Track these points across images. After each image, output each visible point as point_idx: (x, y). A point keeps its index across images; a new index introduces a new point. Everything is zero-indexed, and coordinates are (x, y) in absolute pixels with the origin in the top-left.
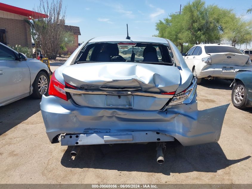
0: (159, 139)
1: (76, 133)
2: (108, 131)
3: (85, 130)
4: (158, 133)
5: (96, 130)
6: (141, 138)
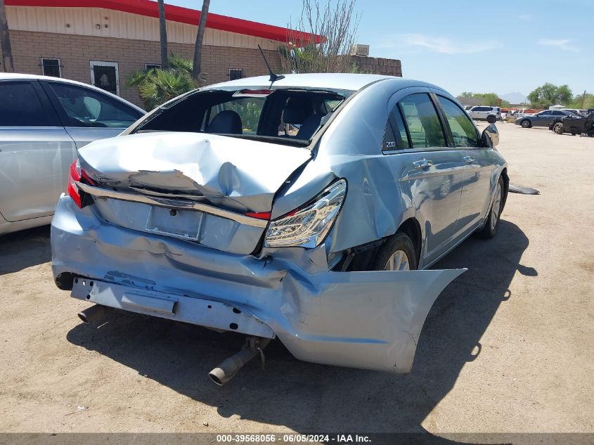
0: (234, 326)
1: (90, 277)
2: (150, 286)
3: (108, 273)
4: (236, 311)
5: (128, 279)
6: (195, 313)
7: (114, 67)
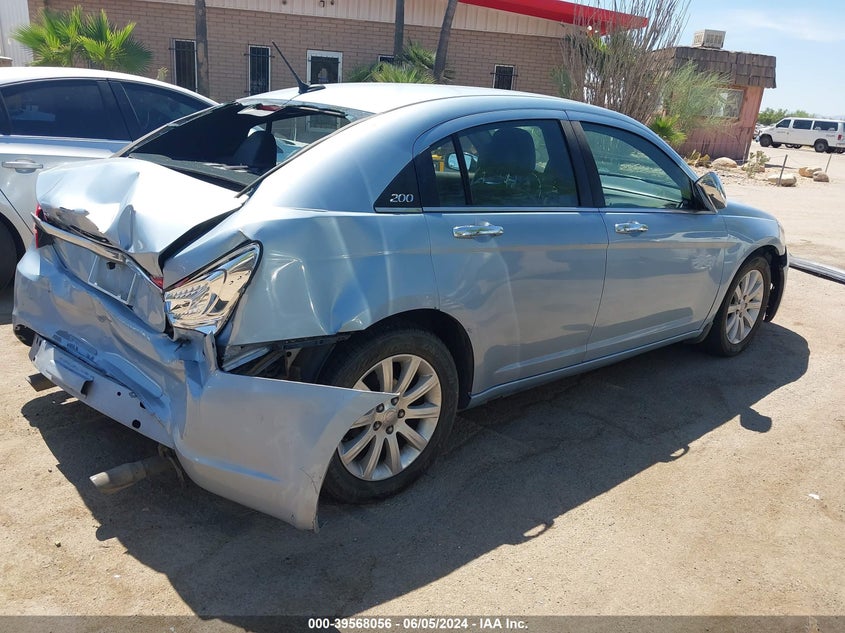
0: (137, 424)
3: (58, 332)
7: (337, 59)
